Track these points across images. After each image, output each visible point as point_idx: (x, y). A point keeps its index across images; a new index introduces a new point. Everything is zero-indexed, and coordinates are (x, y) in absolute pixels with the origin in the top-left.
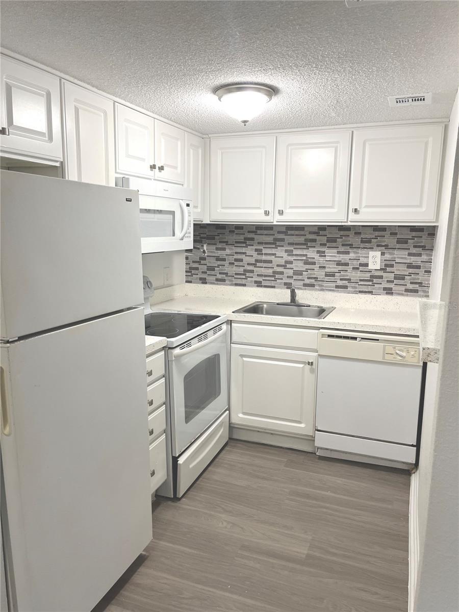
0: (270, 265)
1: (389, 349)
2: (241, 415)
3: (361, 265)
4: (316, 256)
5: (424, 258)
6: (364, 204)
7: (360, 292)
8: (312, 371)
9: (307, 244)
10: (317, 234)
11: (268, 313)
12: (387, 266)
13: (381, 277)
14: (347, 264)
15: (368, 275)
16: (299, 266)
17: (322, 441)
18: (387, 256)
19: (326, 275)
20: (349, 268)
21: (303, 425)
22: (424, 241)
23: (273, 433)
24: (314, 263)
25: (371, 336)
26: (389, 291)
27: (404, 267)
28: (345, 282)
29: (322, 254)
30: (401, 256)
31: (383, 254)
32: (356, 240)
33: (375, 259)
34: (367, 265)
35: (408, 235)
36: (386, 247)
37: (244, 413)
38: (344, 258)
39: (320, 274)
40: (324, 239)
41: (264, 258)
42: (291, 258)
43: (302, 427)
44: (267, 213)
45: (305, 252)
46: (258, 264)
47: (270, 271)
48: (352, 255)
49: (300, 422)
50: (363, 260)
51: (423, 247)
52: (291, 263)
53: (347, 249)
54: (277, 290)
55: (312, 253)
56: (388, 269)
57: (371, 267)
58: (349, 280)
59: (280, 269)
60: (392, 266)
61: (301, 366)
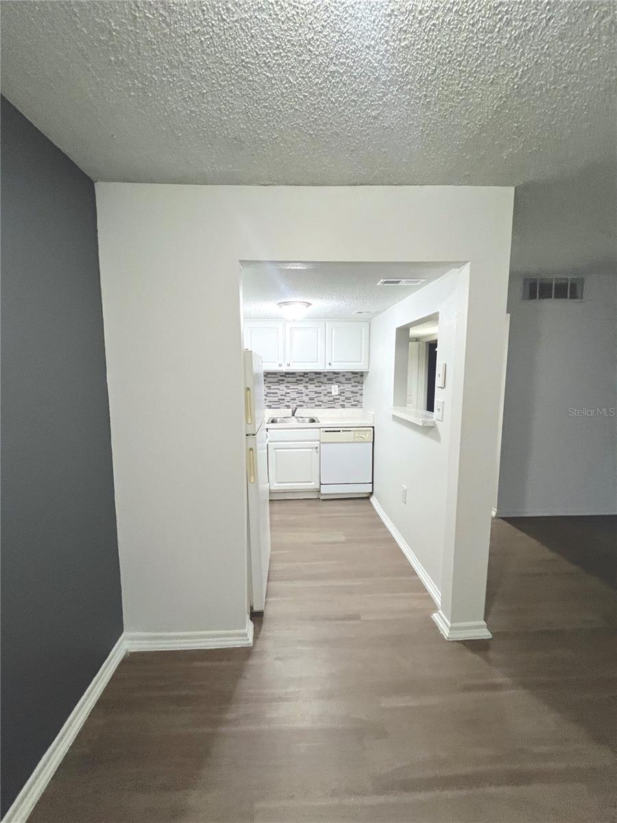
0: (276, 395)
1: (357, 435)
2: (276, 484)
3: (328, 393)
4: (304, 389)
5: (359, 388)
6: (333, 360)
7: (329, 408)
8: (317, 452)
9: (298, 382)
10: (303, 376)
11: (282, 422)
12: (342, 393)
13: (339, 399)
14: (320, 393)
15: (332, 398)
16: (294, 395)
17: (324, 490)
18: (341, 388)
19: (310, 399)
20: (322, 395)
21: (313, 484)
22: (359, 379)
23: (293, 492)
24: (302, 393)
25: (347, 429)
26: (343, 406)
27: (349, 393)
28: (320, 403)
29: (306, 387)
30: (348, 387)
31: (339, 386)
32: (325, 380)
33: (335, 390)
34: (331, 393)
35: (351, 376)
36: (340, 382)
37: (278, 483)
38: (318, 389)
39: (306, 399)
40: (307, 380)
41: (272, 391)
42: (288, 391)
43: (314, 485)
44: (280, 365)
45: (296, 387)
46: (269, 395)
47: (276, 399)
48: (323, 388)
49: (310, 482)
50: (329, 390)
51: (358, 382)
52: (289, 393)
53: (320, 384)
54: (281, 410)
55: (301, 387)
56: (342, 394)
57: (333, 394)
58: (322, 401)
59: (283, 397)
60: (344, 393)
61: (310, 450)
